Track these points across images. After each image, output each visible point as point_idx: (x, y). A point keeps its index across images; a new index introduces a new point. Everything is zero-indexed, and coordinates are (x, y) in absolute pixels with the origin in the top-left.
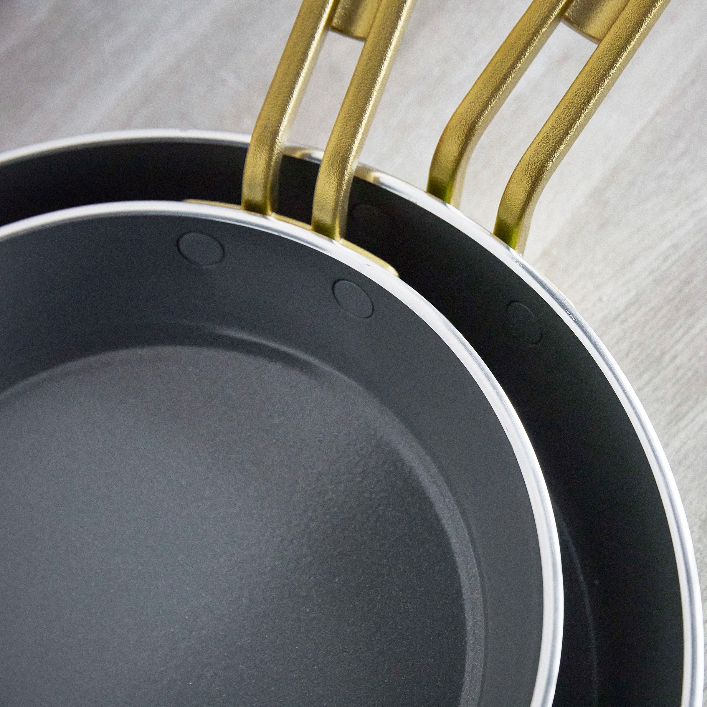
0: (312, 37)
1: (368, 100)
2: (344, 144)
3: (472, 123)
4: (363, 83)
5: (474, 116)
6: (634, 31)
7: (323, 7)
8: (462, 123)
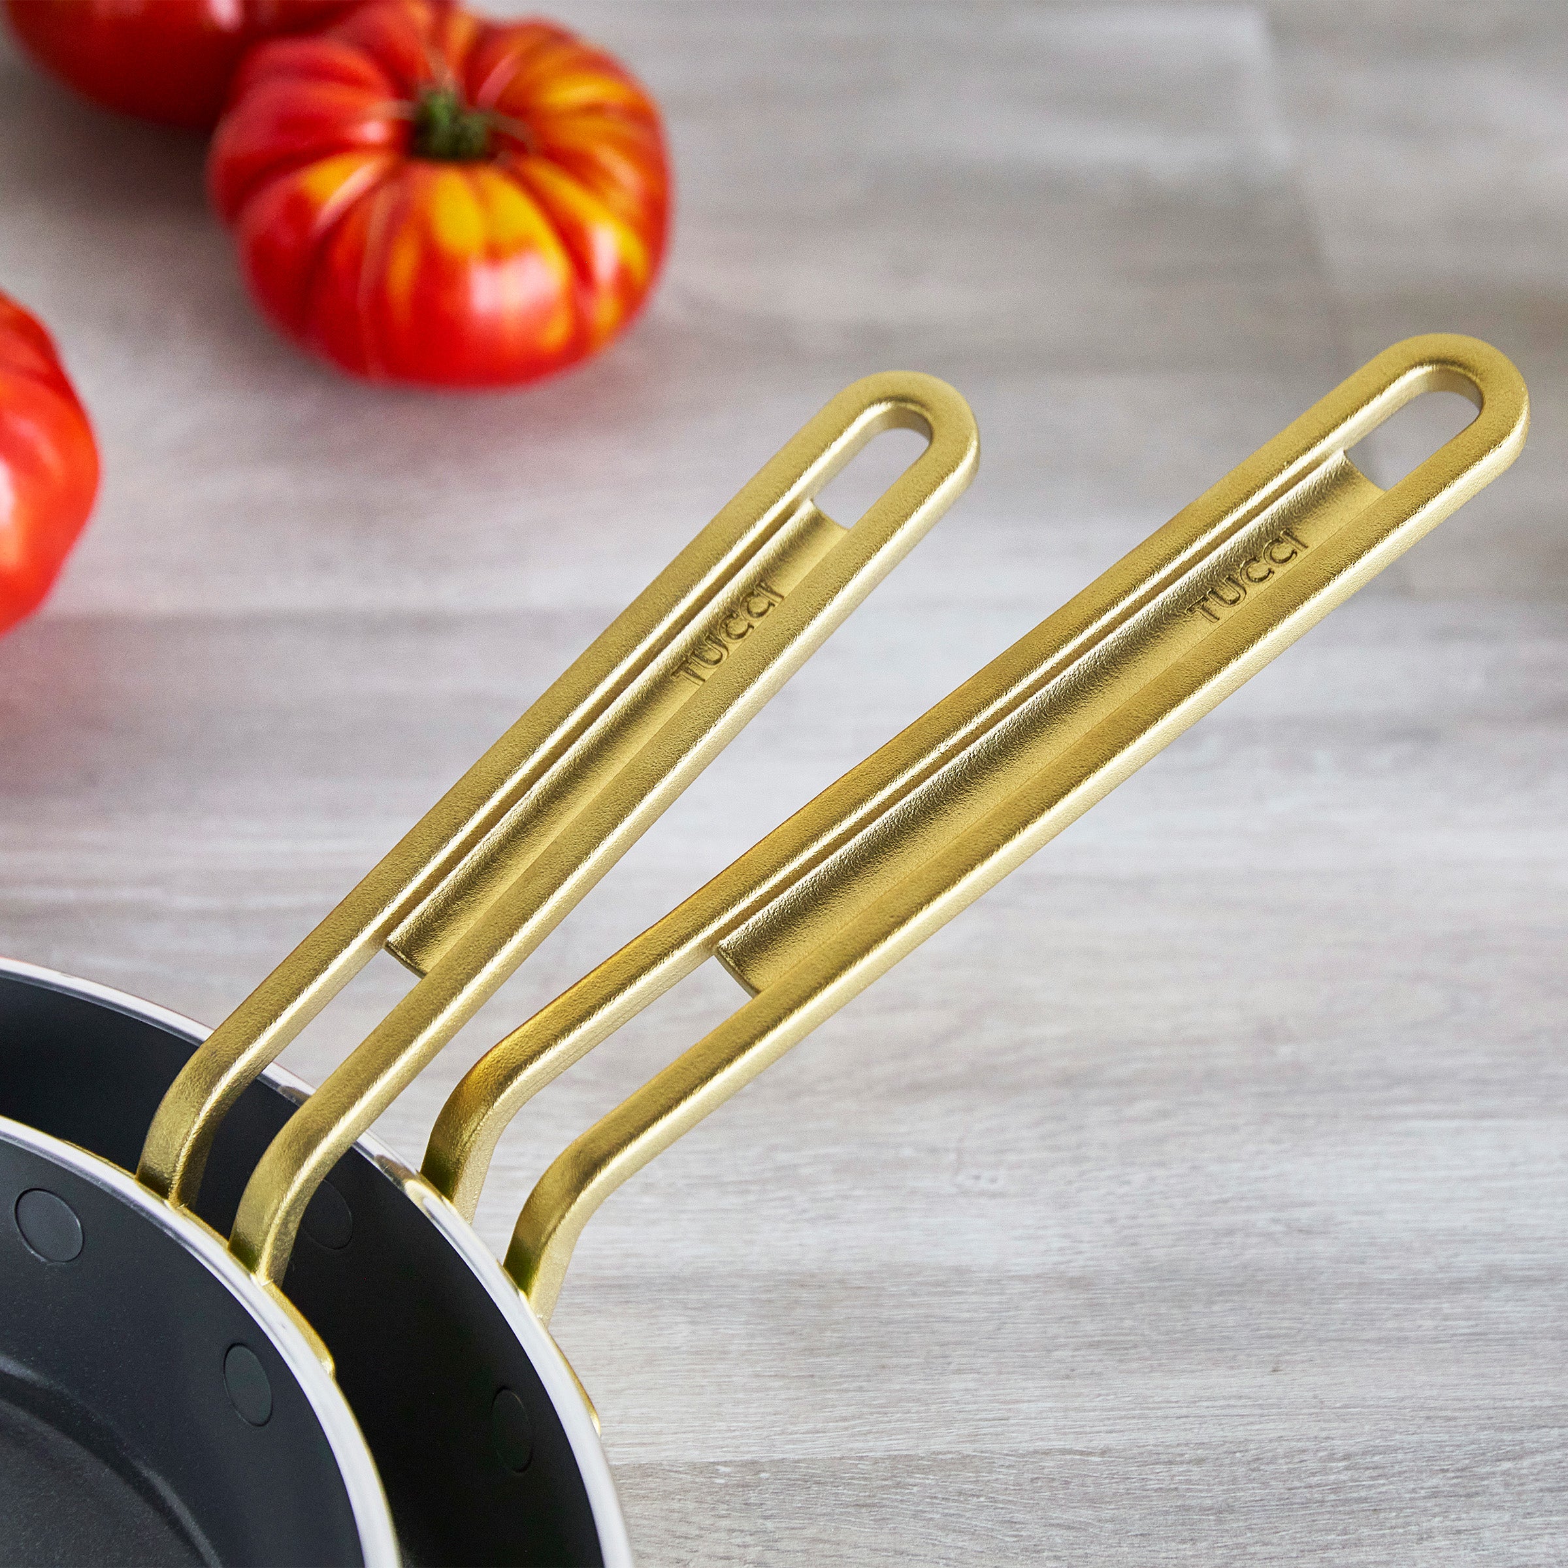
0: (346, 943)
1: (387, 1064)
2: (321, 1120)
3: (515, 1068)
4: (392, 1036)
5: (523, 1058)
6: (817, 988)
7: (383, 904)
8: (500, 1065)
